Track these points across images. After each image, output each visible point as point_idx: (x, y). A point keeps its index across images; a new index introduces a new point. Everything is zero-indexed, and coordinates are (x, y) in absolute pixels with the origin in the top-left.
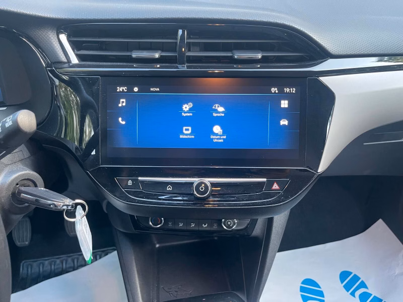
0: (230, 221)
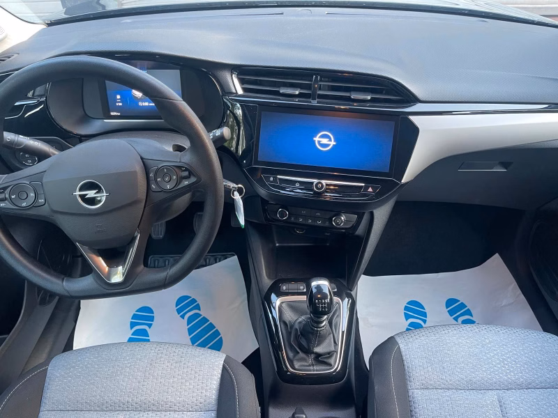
0: (339, 220)
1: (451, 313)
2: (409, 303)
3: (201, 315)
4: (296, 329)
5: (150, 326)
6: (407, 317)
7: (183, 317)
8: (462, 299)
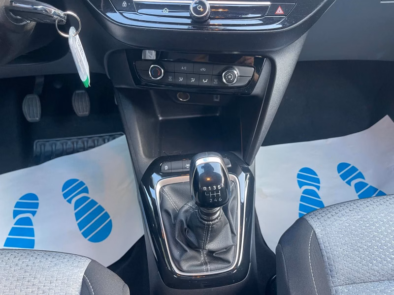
0: (230, 75)
1: (343, 177)
2: (302, 170)
3: (89, 198)
4: (182, 221)
5: (34, 213)
6: (301, 184)
7: (70, 201)
8: (353, 163)
